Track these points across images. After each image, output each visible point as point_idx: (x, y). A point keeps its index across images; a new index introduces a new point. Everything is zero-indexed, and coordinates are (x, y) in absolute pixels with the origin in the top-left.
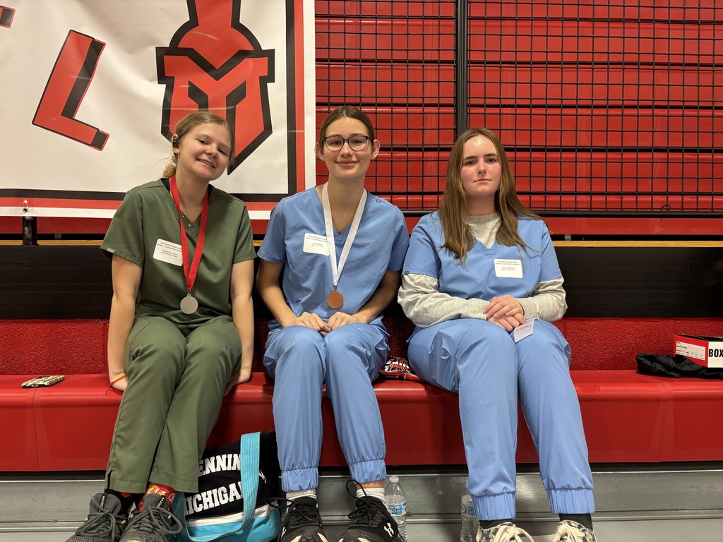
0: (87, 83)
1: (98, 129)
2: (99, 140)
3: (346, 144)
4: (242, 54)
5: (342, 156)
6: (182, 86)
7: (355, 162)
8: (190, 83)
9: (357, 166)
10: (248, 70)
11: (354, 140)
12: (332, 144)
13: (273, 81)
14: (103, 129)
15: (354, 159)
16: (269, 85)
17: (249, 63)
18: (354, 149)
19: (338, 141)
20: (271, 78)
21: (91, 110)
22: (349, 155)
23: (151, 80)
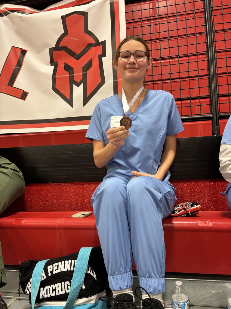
1: (24, 91)
4: (90, 45)
6: (61, 66)
8: (65, 63)
10: (93, 53)
13: (105, 56)
17: (93, 49)
20: (104, 55)
23: (48, 65)
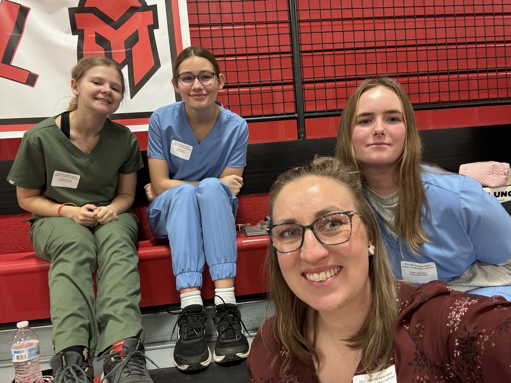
0: (19, 38)
1: (30, 72)
2: (31, 80)
3: (196, 80)
4: (133, 9)
5: (194, 90)
6: (90, 36)
7: (206, 95)
8: (96, 33)
9: (207, 98)
10: (139, 21)
11: (203, 76)
12: (185, 79)
13: (157, 27)
14: (33, 71)
15: (204, 92)
16: (155, 31)
17: (139, 16)
18: (204, 84)
19: (190, 77)
20: (156, 25)
21: (23, 58)
22: (200, 90)
23: (67, 33)
